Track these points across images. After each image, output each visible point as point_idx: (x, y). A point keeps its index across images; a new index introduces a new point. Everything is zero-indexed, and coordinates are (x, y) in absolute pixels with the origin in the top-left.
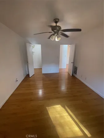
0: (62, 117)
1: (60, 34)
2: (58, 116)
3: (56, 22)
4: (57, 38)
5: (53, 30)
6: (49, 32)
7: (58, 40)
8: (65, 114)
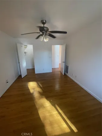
0: (52, 115)
1: (48, 35)
2: (48, 114)
3: (44, 23)
4: (45, 39)
5: (41, 31)
6: (37, 33)
7: (46, 40)
8: (55, 113)
